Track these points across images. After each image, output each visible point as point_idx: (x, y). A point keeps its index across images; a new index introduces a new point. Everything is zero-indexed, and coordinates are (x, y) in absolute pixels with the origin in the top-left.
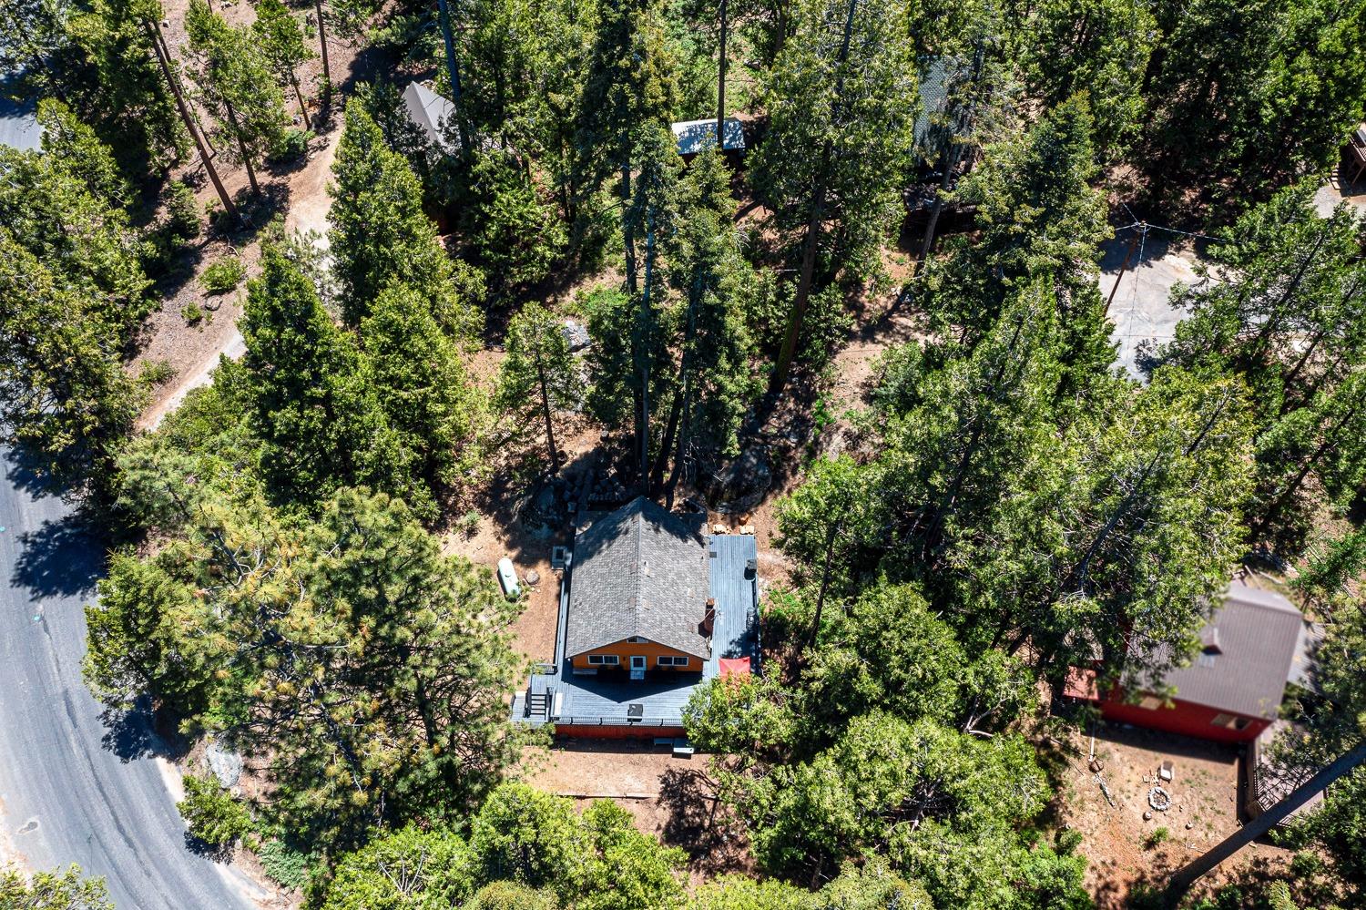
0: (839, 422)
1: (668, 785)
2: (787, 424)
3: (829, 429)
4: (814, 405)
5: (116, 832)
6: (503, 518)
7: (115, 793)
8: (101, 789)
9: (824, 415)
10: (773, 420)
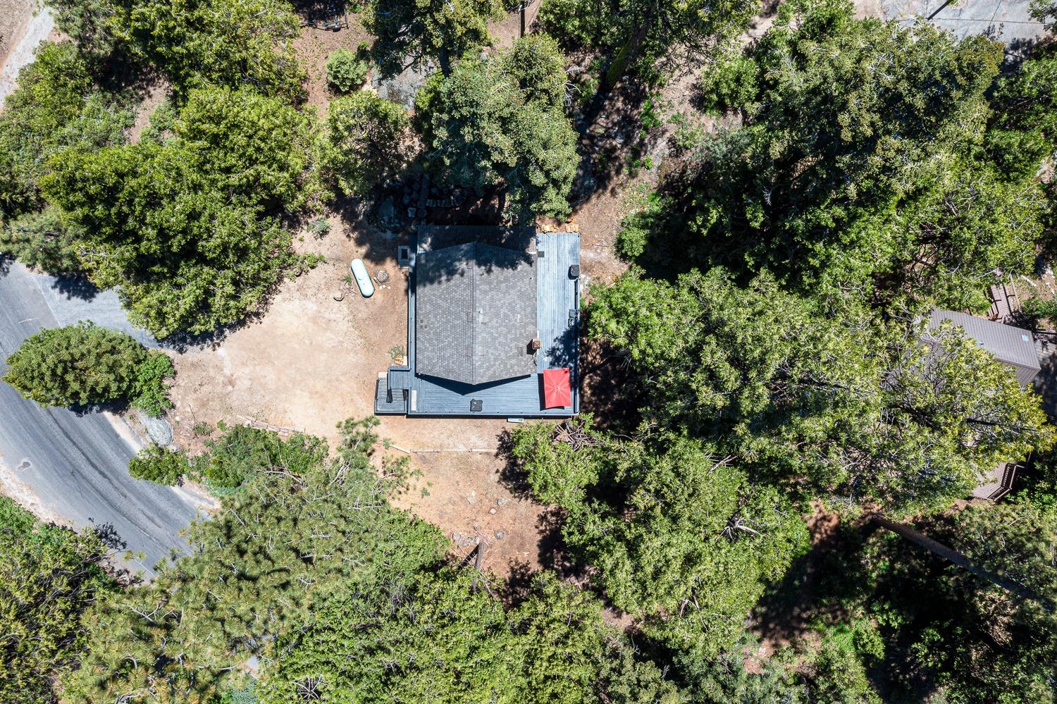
0: (666, 125)
1: (504, 442)
2: (614, 124)
3: (656, 131)
4: (642, 105)
5: (91, 468)
6: (349, 217)
7: (82, 441)
8: (68, 437)
9: (652, 117)
10: (602, 120)
